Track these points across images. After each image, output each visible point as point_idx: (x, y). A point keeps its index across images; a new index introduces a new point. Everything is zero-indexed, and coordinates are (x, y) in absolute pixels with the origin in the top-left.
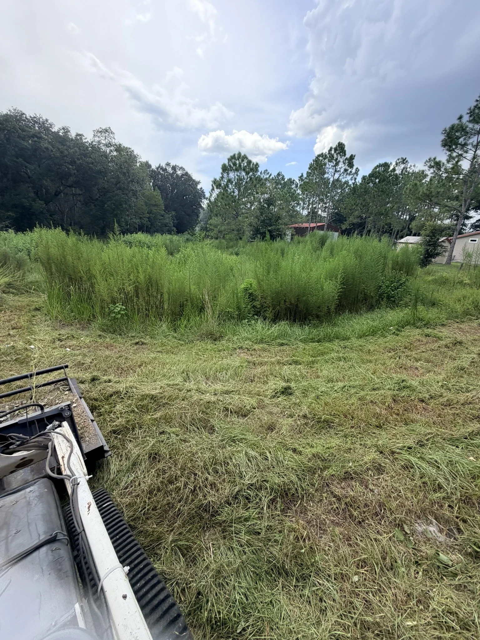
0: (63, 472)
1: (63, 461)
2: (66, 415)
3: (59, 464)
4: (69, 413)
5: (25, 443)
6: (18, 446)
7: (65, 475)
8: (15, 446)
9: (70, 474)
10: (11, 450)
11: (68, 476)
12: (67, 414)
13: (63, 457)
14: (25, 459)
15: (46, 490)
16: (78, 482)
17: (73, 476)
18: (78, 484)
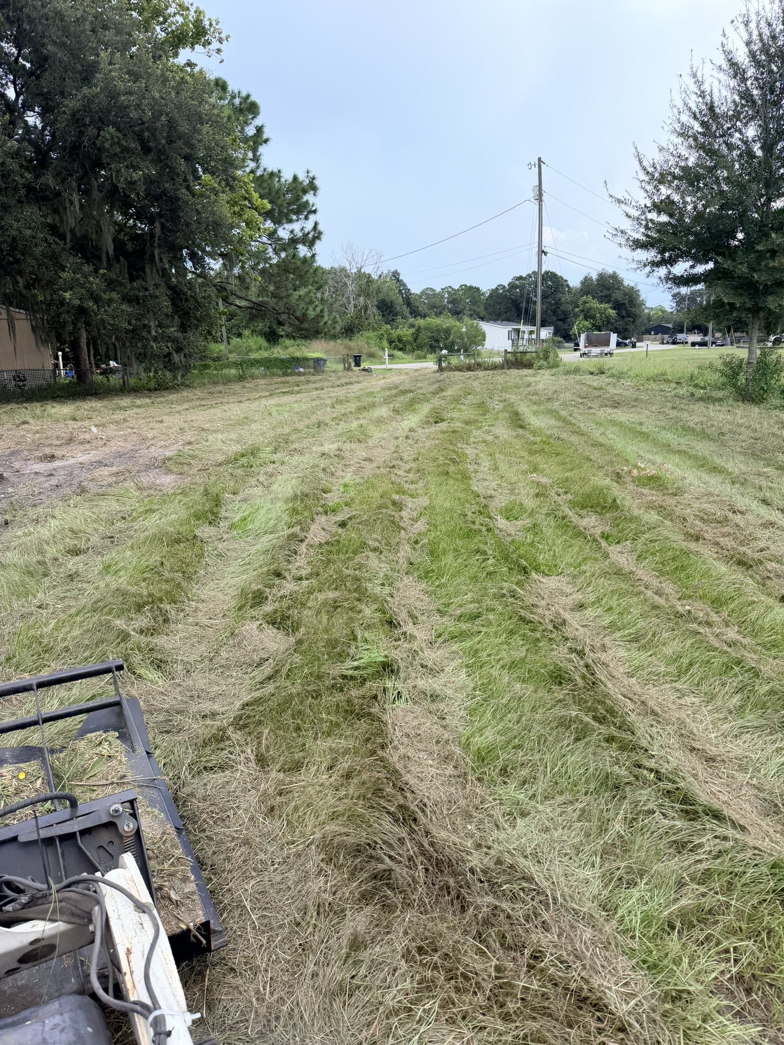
0: (130, 992)
1: (129, 962)
2: (126, 828)
3: (120, 970)
4: (131, 826)
5: (40, 901)
6: (24, 906)
7: (135, 1003)
8: (18, 907)
9: (148, 1001)
10: (8, 915)
11: (144, 1006)
12: (127, 826)
13: (129, 952)
14: (42, 943)
15: (90, 1029)
16: (168, 1029)
17: (155, 1009)
18: (169, 1034)
